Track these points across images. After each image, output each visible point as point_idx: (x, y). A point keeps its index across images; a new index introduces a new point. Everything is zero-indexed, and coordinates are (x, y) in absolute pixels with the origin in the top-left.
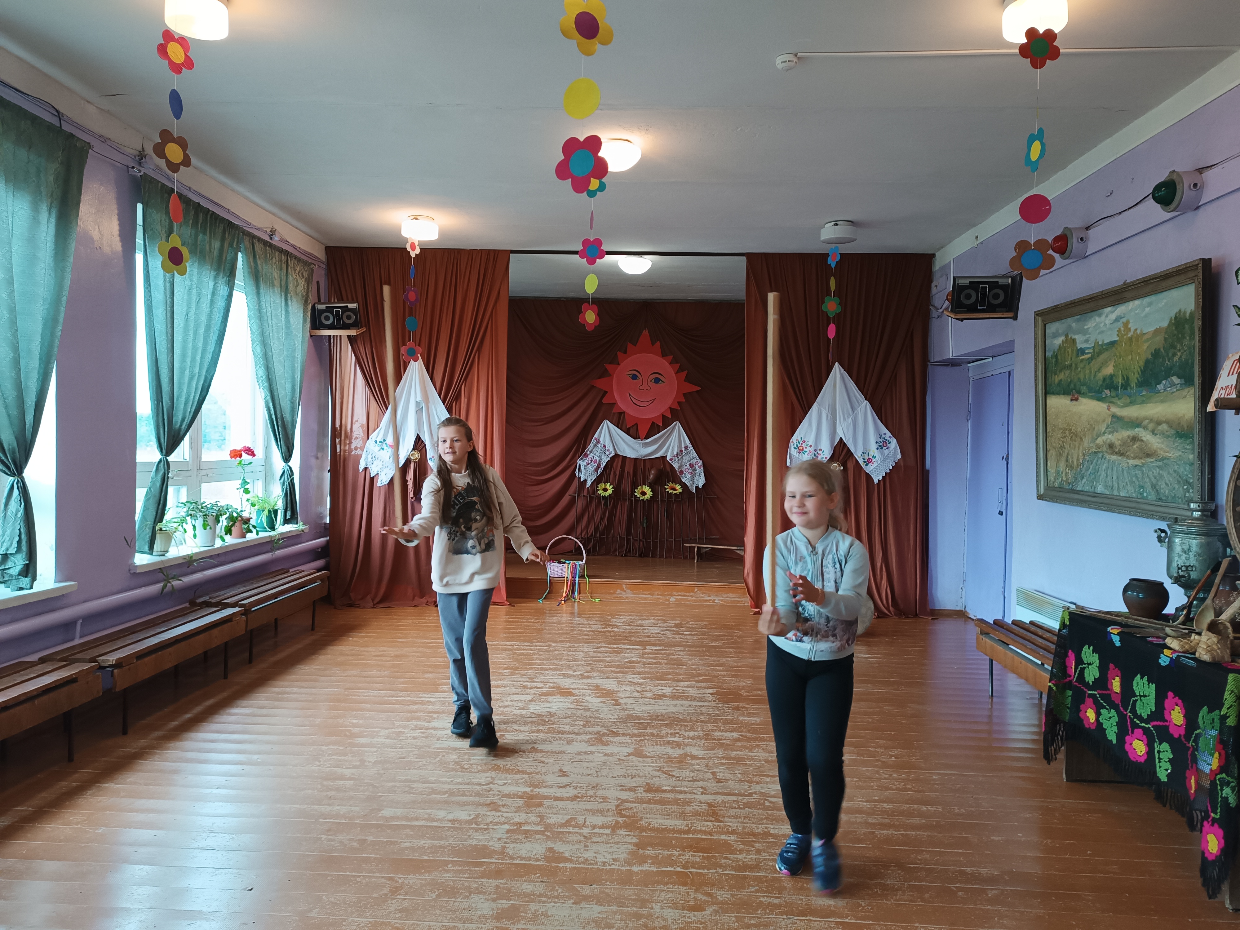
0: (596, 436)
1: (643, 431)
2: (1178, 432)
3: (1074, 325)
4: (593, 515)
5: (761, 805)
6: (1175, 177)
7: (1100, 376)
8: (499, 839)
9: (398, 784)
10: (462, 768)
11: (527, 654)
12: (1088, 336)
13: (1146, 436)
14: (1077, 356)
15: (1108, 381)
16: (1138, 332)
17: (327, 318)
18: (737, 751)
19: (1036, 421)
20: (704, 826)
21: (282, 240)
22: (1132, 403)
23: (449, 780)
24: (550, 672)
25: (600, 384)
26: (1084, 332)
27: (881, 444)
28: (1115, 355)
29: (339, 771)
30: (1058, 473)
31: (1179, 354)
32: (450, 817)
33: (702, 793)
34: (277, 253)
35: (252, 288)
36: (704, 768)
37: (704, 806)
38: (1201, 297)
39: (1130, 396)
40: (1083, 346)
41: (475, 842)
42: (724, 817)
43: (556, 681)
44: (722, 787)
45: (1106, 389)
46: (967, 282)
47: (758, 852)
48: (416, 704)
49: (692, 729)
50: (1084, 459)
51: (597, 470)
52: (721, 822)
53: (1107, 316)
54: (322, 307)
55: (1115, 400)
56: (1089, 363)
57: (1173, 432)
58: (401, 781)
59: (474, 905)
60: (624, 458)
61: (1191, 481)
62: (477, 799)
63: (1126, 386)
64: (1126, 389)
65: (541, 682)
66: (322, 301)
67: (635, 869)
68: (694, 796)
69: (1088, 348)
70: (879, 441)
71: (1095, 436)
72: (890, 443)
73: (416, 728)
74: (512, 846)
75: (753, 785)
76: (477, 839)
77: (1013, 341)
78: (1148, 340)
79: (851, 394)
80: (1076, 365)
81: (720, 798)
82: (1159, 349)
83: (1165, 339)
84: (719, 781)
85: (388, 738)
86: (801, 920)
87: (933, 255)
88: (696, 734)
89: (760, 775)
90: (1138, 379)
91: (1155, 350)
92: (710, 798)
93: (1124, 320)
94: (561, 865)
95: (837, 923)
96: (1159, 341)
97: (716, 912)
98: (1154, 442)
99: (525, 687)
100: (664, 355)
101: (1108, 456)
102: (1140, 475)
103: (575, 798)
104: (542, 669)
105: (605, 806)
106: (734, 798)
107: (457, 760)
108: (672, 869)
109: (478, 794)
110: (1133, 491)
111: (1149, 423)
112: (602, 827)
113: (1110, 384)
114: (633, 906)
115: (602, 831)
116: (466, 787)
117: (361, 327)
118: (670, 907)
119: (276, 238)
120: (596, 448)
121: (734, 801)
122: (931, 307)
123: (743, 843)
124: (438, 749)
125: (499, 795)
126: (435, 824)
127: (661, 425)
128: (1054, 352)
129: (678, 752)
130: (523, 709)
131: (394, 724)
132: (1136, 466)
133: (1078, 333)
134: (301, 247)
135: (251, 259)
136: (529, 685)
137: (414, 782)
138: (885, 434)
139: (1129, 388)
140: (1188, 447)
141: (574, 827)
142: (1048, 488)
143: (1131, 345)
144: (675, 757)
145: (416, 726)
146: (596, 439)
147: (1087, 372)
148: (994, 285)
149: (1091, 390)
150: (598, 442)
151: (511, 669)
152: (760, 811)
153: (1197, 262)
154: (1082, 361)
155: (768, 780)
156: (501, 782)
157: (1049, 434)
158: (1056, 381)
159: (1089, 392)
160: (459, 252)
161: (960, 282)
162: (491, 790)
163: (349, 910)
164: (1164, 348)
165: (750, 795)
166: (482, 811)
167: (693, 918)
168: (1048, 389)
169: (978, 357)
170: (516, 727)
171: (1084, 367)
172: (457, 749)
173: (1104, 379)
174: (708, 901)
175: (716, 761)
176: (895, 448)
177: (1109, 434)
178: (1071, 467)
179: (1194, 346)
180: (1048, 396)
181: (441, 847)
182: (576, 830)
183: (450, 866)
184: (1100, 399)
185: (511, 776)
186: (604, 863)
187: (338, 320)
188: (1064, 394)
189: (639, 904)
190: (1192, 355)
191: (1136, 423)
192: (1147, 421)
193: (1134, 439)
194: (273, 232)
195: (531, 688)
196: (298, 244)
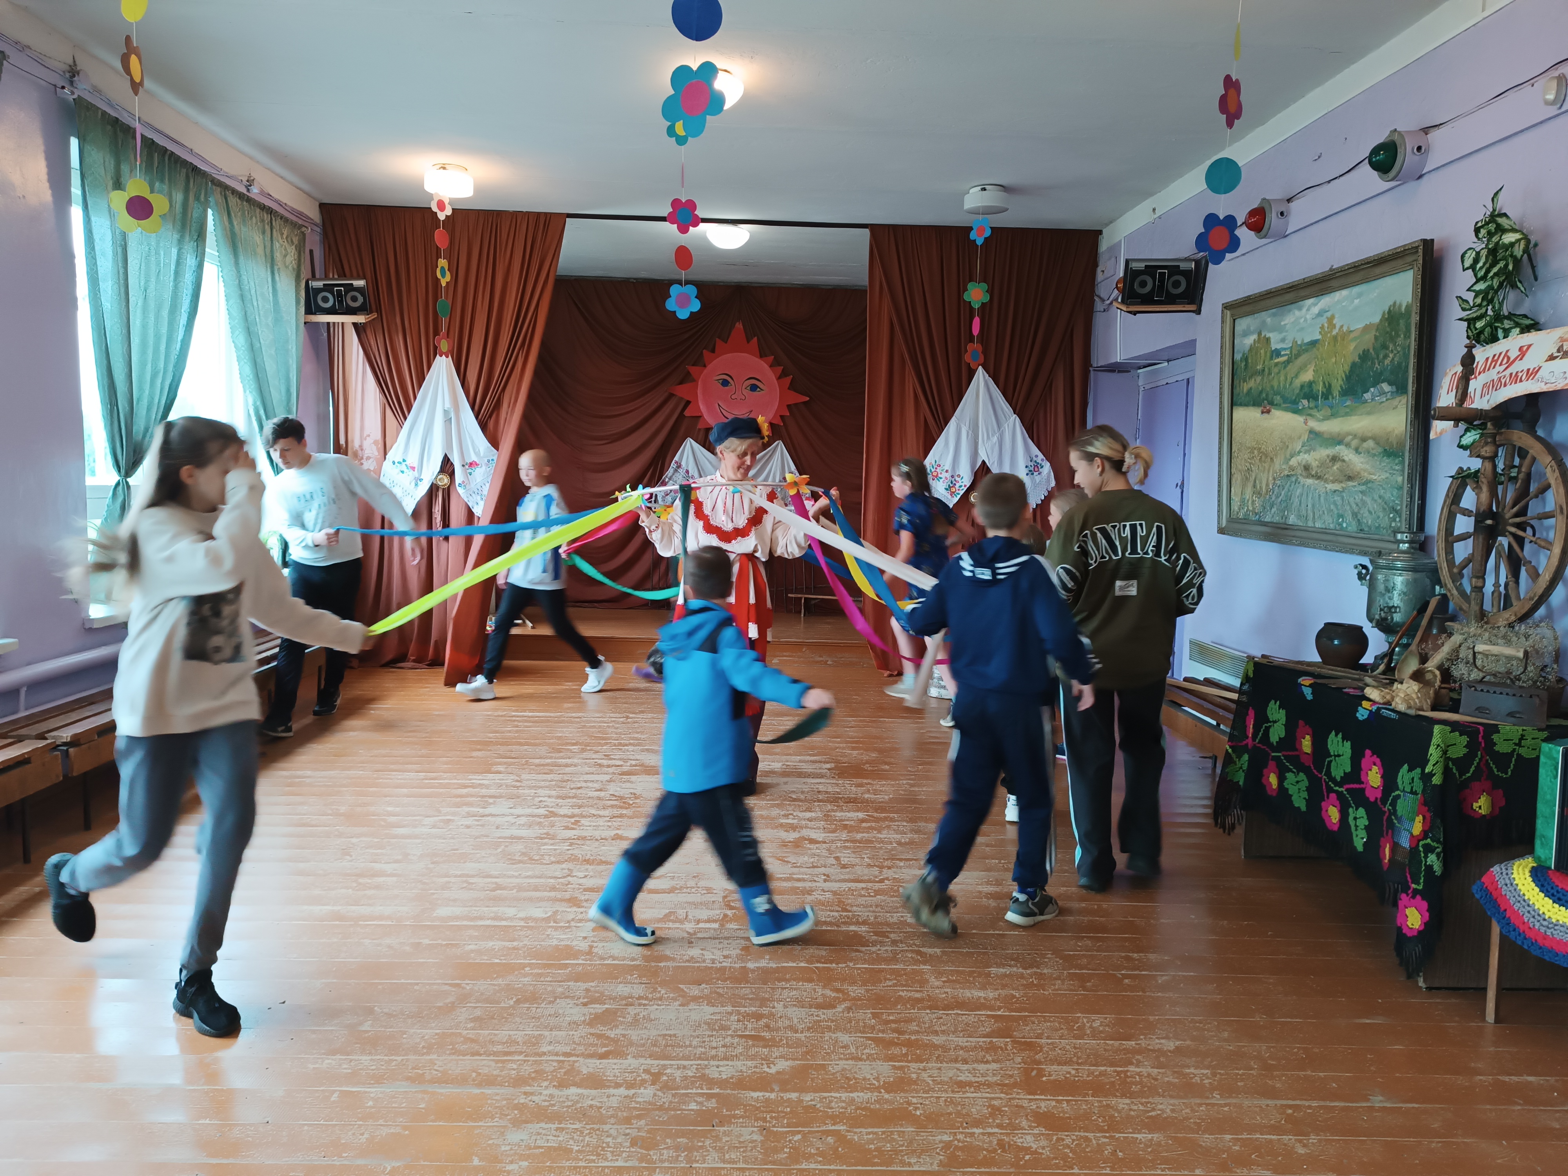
0: (676, 458)
2: (1385, 450)
3: (1269, 320)
5: (895, 891)
6: (1396, 137)
7: (1297, 383)
8: (585, 938)
9: (453, 880)
10: (531, 859)
11: (600, 727)
12: (1284, 334)
13: (1348, 455)
14: (1271, 358)
15: (1306, 390)
16: (1345, 329)
17: (325, 299)
18: (863, 832)
19: (1220, 438)
20: (829, 916)
21: (262, 193)
22: (1334, 415)
23: (516, 874)
24: (631, 748)
25: (682, 391)
26: (1280, 329)
27: (1032, 469)
28: (1317, 357)
29: (377, 866)
30: (1243, 501)
31: (1391, 355)
32: (522, 915)
33: (825, 881)
34: (258, 210)
35: (228, 257)
36: (825, 853)
37: (828, 895)
38: (1419, 286)
39: (1331, 407)
40: (1279, 346)
41: (555, 942)
42: (852, 906)
43: (638, 757)
44: (848, 873)
45: (1303, 398)
46: (1141, 266)
47: (894, 942)
48: (466, 787)
49: (809, 810)
50: (1274, 484)
52: (850, 911)
53: (1308, 310)
54: (319, 284)
55: (1314, 412)
56: (1285, 367)
57: (1380, 450)
58: (456, 876)
59: (561, 1011)
61: (1399, 508)
62: (553, 894)
63: (1327, 394)
64: (1327, 398)
65: (620, 759)
66: (317, 276)
67: (751, 965)
68: (814, 884)
69: (1285, 349)
70: (1030, 464)
71: (1288, 456)
72: (1042, 467)
73: (469, 815)
74: (601, 945)
75: (885, 870)
76: (557, 938)
77: (1195, 340)
78: (1355, 339)
79: (997, 406)
80: (1269, 369)
81: (845, 886)
82: (1368, 350)
83: (1376, 338)
84: (844, 867)
85: (434, 827)
86: (947, 1015)
87: (1100, 232)
88: (813, 814)
89: (893, 859)
90: (1341, 387)
91: (1364, 351)
92: (835, 886)
93: (1329, 314)
94: (662, 964)
95: (988, 1016)
96: (1368, 340)
97: (849, 1009)
98: (1356, 461)
99: (600, 765)
100: (762, 356)
101: (1302, 480)
102: (1339, 502)
103: (672, 890)
104: (620, 744)
105: (710, 898)
106: (863, 885)
107: (524, 851)
108: (795, 965)
109: (553, 889)
110: (1331, 521)
111: (1352, 440)
112: (708, 921)
113: (1308, 392)
114: (751, 1005)
115: (708, 925)
116: (538, 880)
117: (371, 312)
118: (794, 1005)
119: (255, 190)
120: (677, 474)
121: (863, 888)
122: (1096, 298)
123: (876, 934)
124: (499, 838)
125: (579, 889)
126: (504, 923)
128: (1243, 355)
129: (793, 836)
130: (601, 790)
131: (440, 812)
132: (1335, 491)
133: (1271, 330)
134: (289, 203)
135: (225, 218)
136: (605, 762)
137: (473, 876)
138: (1037, 456)
139: (1330, 397)
140: (1397, 468)
141: (674, 922)
142: (1230, 520)
143: (1335, 346)
144: (790, 842)
145: (468, 813)
146: (676, 462)
147: (1282, 378)
148: (1174, 270)
149: (1285, 400)
150: (679, 466)
151: (580, 744)
152: (894, 899)
153: (1417, 244)
154: (1276, 364)
155: (902, 864)
156: (581, 874)
157: (1235, 454)
158: (1245, 391)
159: (1284, 403)
160: (499, 213)
161: (1134, 265)
162: (569, 883)
163: (410, 1021)
164: (1374, 349)
165: (881, 881)
166: (561, 907)
167: (823, 1016)
168: (1234, 399)
169: (1150, 361)
170: (594, 812)
171: (1279, 373)
172: (521, 838)
173: (1302, 387)
174: (838, 998)
175: (839, 845)
176: (1049, 474)
177: (1305, 453)
178: (1259, 494)
179: (1409, 346)
180: (1234, 408)
181: (514, 948)
182: (677, 925)
183: (527, 969)
184: (1296, 412)
185: (592, 867)
186: (713, 961)
187: (340, 302)
188: (1254, 405)
189: (758, 1003)
190: (1406, 357)
191: (1337, 440)
192: (1350, 437)
193: (1334, 459)
194: (250, 182)
195: (608, 766)
196: (284, 200)
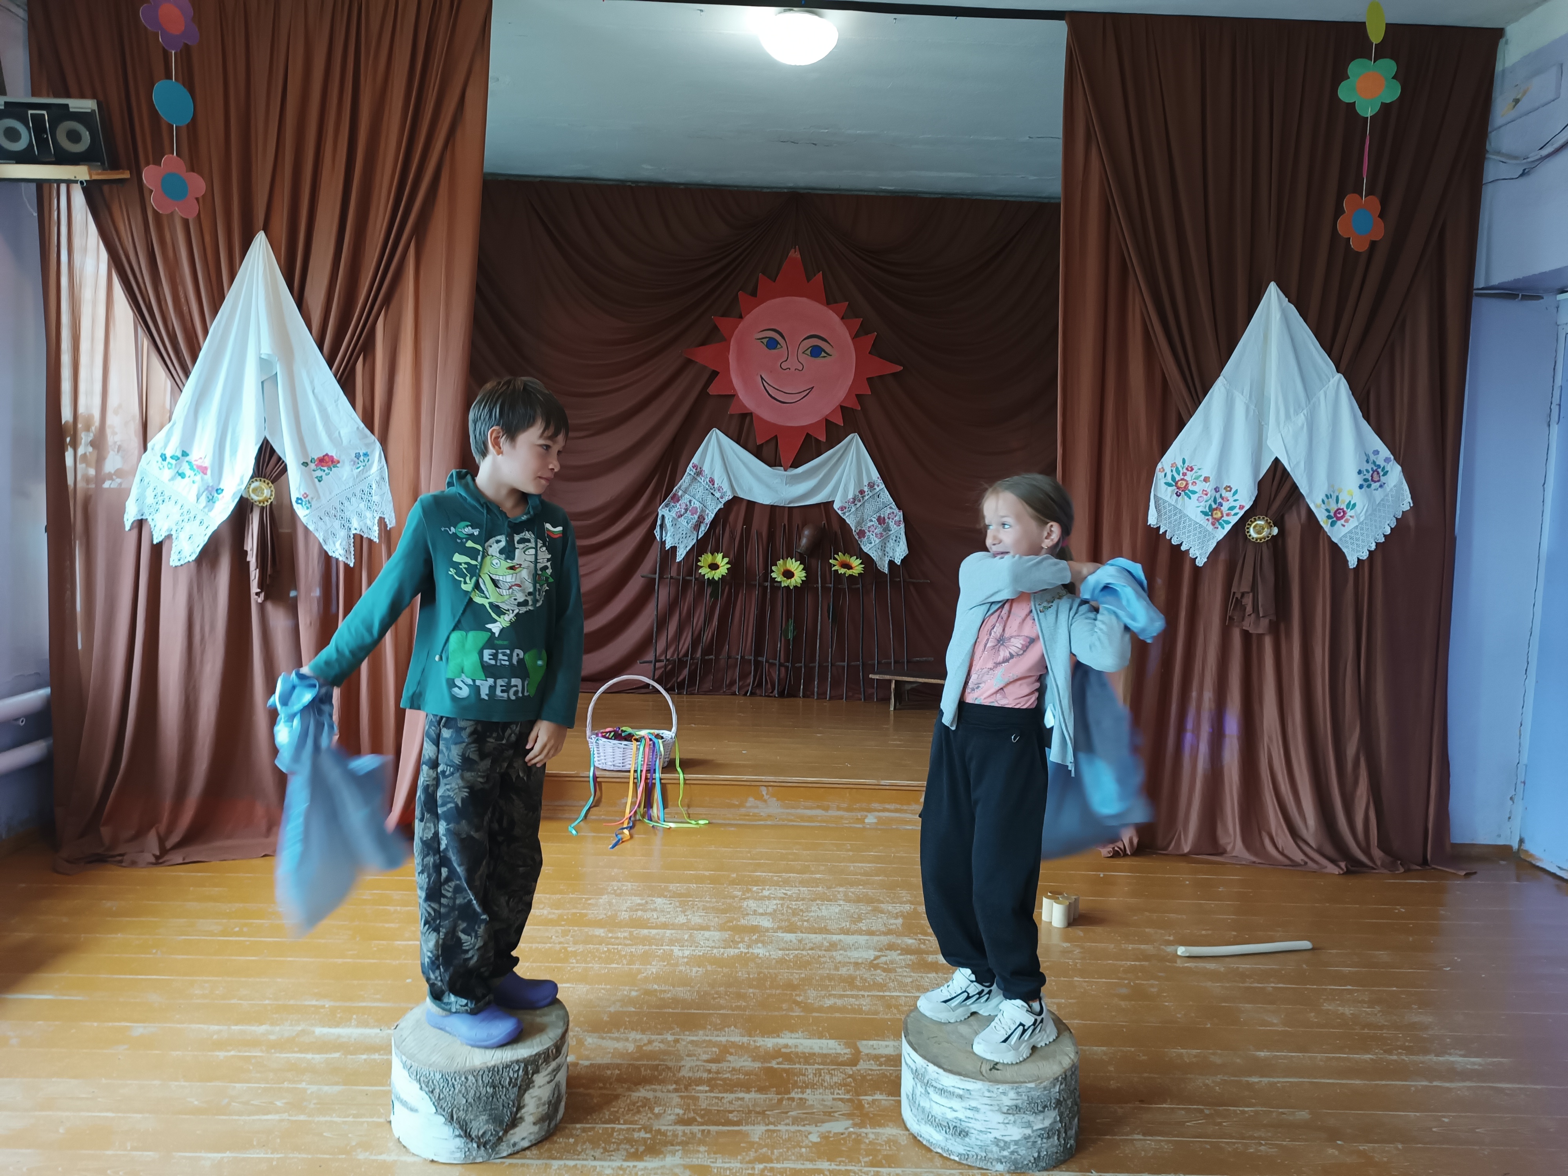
0: (695, 460)
1: (788, 453)
4: (690, 615)
17: (9, 134)
25: (704, 356)
27: (1368, 476)
51: (697, 527)
60: (751, 504)
70: (1364, 467)
72: (1386, 473)
79: (1305, 358)
100: (829, 301)
117: (116, 168)
120: (695, 485)
122: (1489, 156)
127: (823, 438)
138: (1376, 452)
146: (695, 466)
150: (699, 473)
176: (1398, 486)
187: (41, 141)
